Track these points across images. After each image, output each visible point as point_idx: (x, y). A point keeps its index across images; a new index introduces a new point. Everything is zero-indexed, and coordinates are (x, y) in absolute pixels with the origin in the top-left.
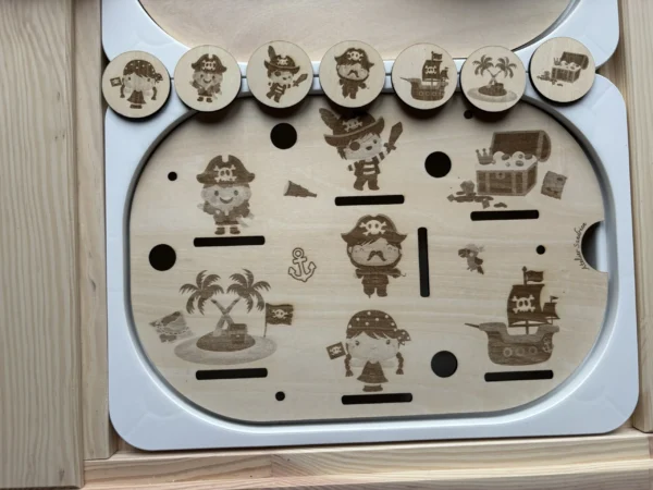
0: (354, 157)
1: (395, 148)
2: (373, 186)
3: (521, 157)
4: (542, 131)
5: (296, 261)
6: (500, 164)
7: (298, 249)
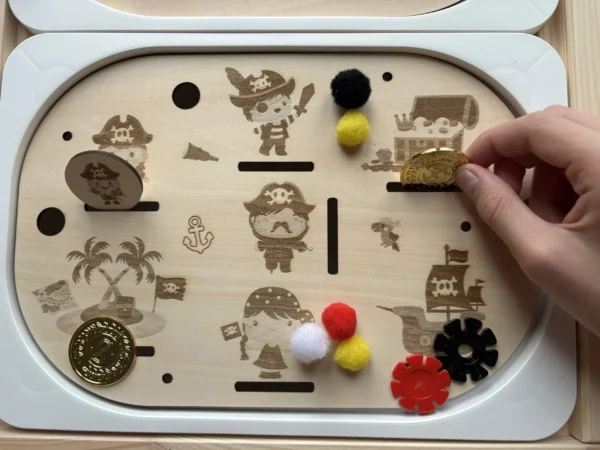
0: (261, 119)
1: (305, 111)
2: (281, 151)
3: (445, 123)
4: (469, 96)
5: (192, 230)
6: (421, 131)
7: (195, 217)
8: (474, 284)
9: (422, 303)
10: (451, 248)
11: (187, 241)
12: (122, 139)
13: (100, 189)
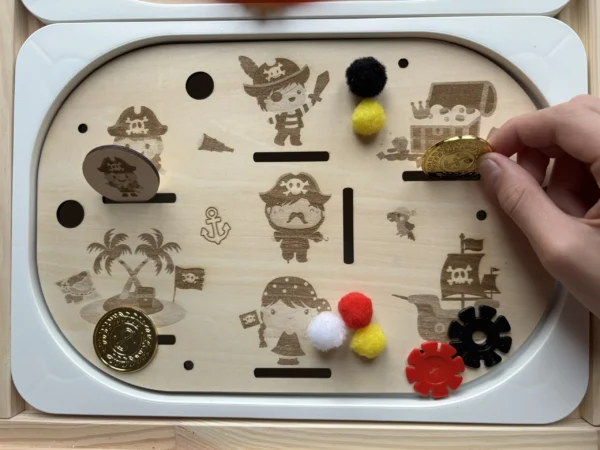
0: (275, 109)
1: (320, 100)
2: (296, 141)
3: (462, 111)
4: (487, 82)
5: (209, 221)
6: (438, 119)
7: (211, 209)
8: (488, 272)
9: (437, 291)
10: (467, 237)
11: (205, 233)
12: (137, 130)
13: (117, 182)
